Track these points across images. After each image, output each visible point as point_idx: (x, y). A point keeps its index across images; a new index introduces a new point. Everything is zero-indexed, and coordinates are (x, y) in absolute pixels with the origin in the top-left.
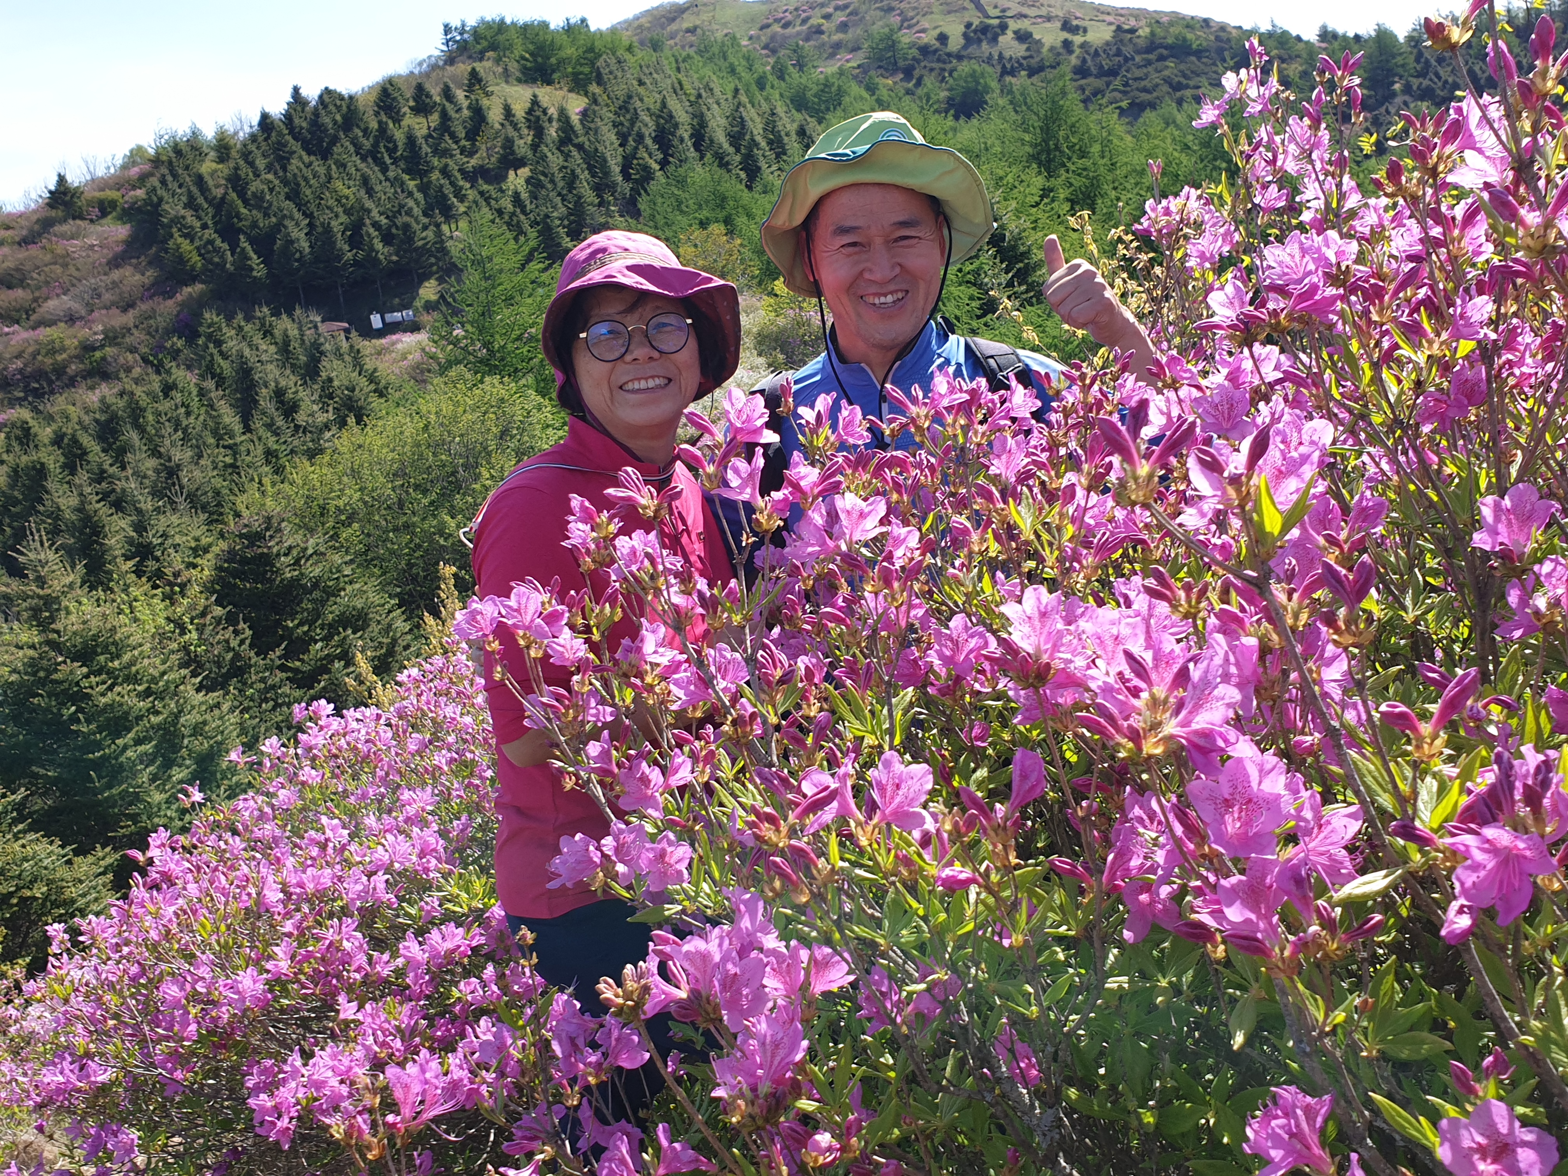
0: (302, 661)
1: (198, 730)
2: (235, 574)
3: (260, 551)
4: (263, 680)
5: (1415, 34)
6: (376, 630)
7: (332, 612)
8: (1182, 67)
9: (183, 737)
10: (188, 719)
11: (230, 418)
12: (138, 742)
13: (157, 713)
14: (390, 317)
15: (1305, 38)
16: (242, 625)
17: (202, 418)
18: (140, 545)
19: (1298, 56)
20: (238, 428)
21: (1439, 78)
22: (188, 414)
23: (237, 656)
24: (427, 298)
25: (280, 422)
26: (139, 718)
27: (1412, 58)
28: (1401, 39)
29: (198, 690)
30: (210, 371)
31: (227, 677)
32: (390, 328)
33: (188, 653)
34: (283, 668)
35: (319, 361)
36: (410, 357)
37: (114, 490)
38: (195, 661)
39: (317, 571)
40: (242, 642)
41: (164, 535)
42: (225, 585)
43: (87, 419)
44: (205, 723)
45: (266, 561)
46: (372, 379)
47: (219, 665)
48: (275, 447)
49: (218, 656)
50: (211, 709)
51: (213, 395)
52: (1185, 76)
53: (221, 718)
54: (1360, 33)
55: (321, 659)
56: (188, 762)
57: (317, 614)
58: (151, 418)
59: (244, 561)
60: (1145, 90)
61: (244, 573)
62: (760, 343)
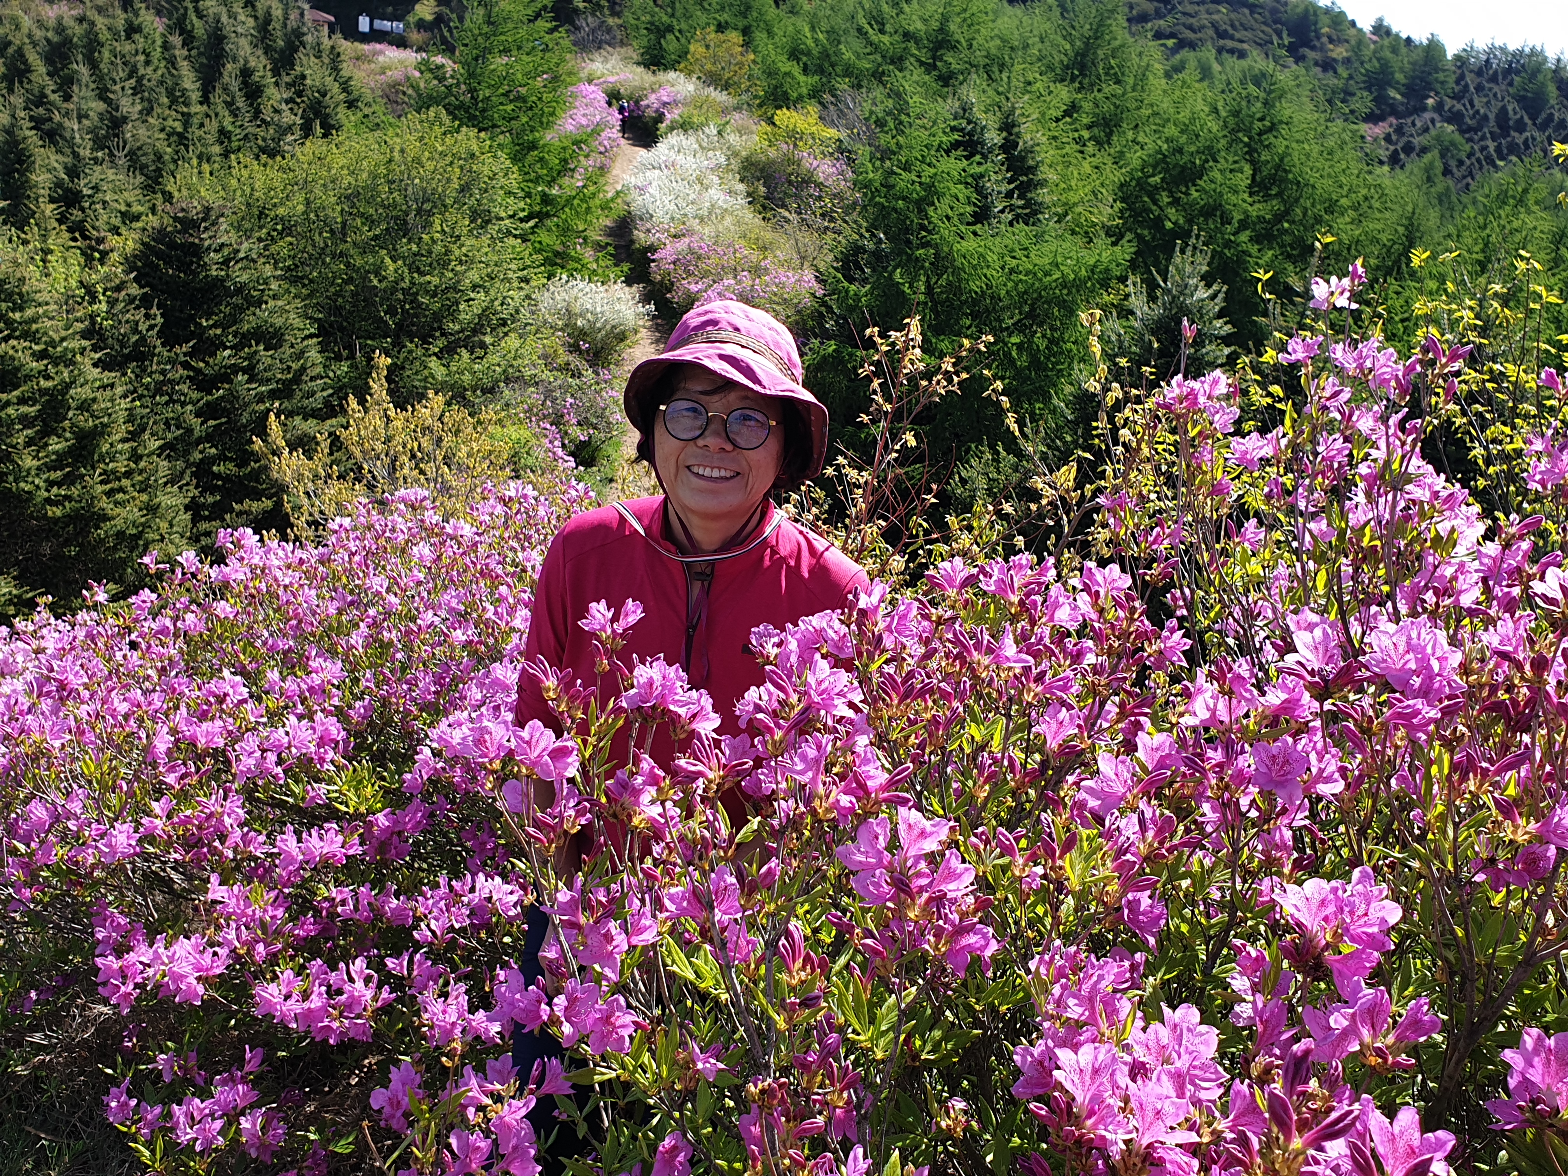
0: (207, 363)
1: (85, 406)
2: (160, 255)
3: (191, 240)
4: (163, 372)
5: (1464, 54)
6: (288, 352)
7: (248, 323)
8: (1233, 16)
9: (69, 408)
10: (79, 392)
11: (190, 82)
12: (22, 401)
13: (47, 377)
14: (379, 24)
15: (1359, 25)
16: (154, 310)
17: (160, 72)
18: (68, 190)
19: (1347, 41)
20: (195, 96)
21: (1472, 106)
22: (147, 63)
23: (143, 339)
24: (421, 15)
25: (241, 103)
26: (28, 378)
27: (1453, 78)
28: (1449, 57)
29: (95, 365)
30: (180, 26)
31: (128, 358)
32: (376, 36)
33: (93, 322)
34: (186, 366)
35: (296, 51)
36: (389, 73)
37: (50, 119)
38: (98, 333)
39: (244, 278)
40: (151, 327)
41: (96, 188)
42: (148, 264)
43: (39, 34)
44: (94, 400)
45: (196, 251)
46: (345, 88)
47: (123, 345)
48: (230, 128)
49: (124, 336)
50: (104, 387)
51: (177, 53)
52: (1233, 26)
53: (112, 400)
54: (1413, 37)
55: (225, 367)
56: (68, 435)
57: (234, 319)
58: (106, 54)
59: (172, 245)
60: (1191, 28)
61: (170, 257)
62: (744, 168)
